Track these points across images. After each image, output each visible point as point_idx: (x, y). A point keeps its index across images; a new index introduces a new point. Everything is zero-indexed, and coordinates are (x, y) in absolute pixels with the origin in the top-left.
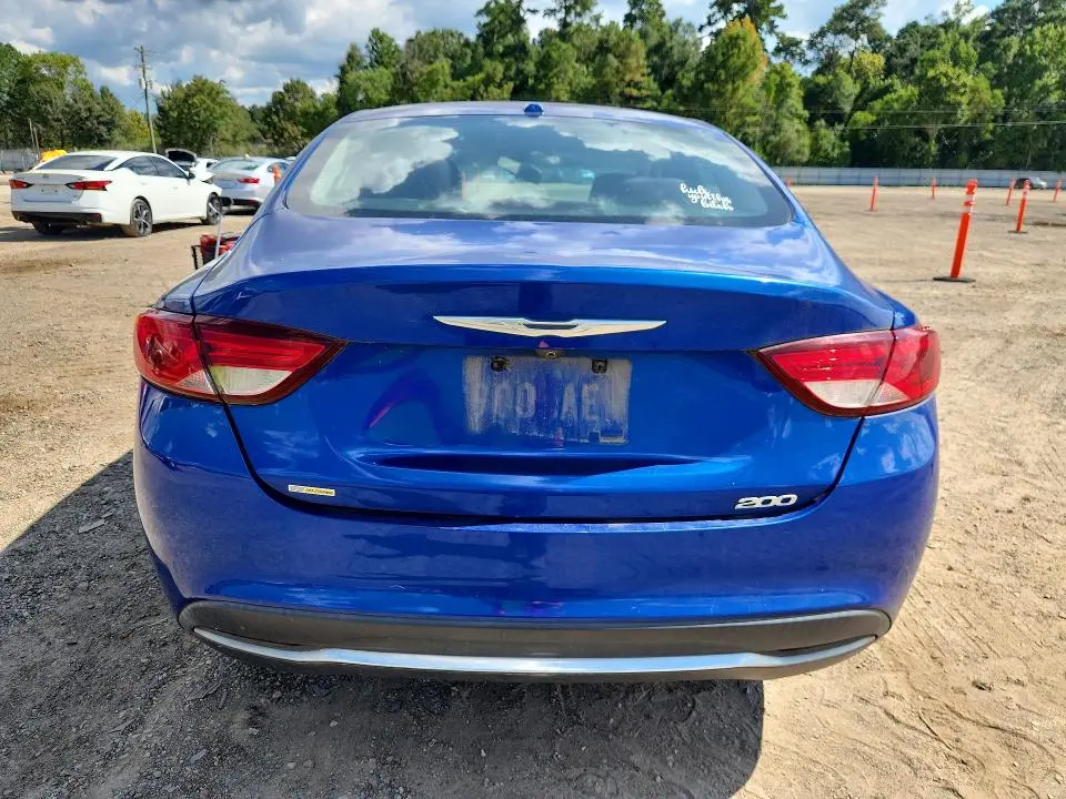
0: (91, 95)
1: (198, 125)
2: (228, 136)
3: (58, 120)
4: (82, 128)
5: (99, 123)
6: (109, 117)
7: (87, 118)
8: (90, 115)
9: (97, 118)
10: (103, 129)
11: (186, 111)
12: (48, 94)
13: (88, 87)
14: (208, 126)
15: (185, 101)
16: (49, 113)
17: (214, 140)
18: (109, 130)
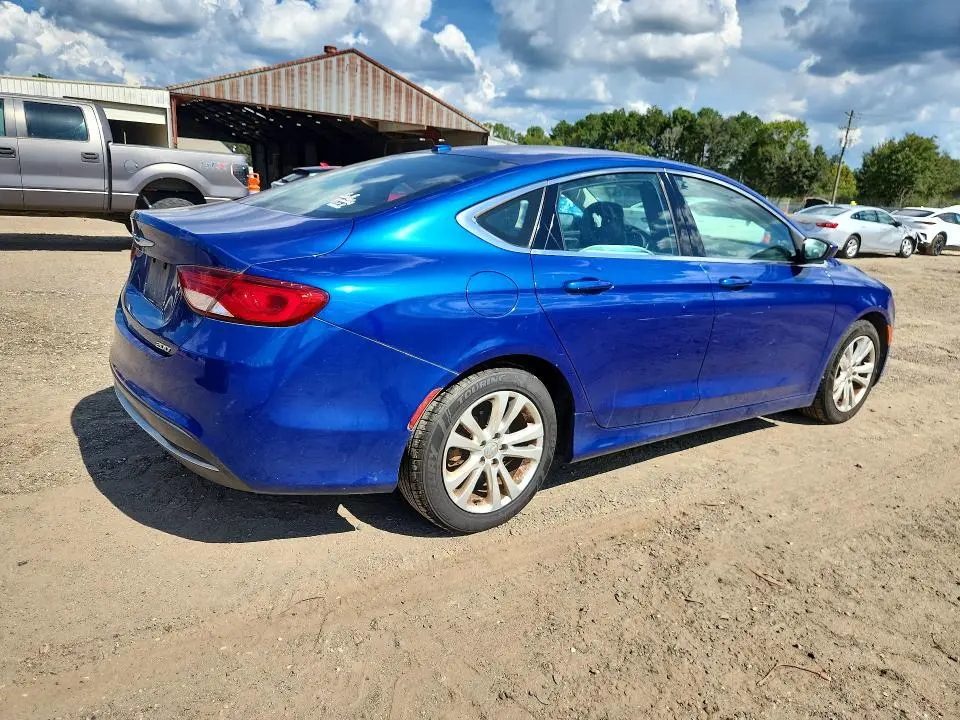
0: (805, 154)
1: (894, 178)
2: (923, 188)
3: (772, 174)
4: (788, 181)
5: (803, 177)
6: (814, 172)
7: (795, 173)
8: (799, 170)
9: (804, 173)
10: (806, 181)
11: (886, 165)
12: (770, 153)
13: (805, 147)
14: (905, 179)
15: (890, 156)
16: (766, 169)
17: (907, 193)
18: (811, 183)
